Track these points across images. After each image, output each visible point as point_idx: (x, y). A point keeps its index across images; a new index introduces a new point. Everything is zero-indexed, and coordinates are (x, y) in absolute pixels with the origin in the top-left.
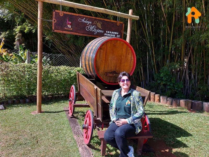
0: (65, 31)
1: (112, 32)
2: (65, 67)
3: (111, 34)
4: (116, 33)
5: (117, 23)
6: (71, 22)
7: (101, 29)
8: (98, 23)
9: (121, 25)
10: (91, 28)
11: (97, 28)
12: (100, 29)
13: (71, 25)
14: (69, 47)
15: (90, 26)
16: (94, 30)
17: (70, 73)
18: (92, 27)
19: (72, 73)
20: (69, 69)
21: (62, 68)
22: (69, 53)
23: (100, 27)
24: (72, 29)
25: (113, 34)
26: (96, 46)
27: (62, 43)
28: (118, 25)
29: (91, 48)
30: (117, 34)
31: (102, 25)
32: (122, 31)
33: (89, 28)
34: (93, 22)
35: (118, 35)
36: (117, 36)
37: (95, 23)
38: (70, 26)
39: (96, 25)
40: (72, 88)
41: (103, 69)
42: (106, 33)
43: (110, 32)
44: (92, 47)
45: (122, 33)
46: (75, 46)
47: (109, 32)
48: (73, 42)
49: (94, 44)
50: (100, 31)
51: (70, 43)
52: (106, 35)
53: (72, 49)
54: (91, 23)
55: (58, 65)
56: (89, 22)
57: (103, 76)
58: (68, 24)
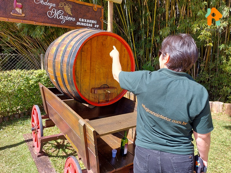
0: (12, 18)
1: (88, 20)
2: (18, 71)
3: (86, 23)
4: (93, 22)
5: (93, 7)
6: (20, 4)
7: (72, 15)
8: (66, 6)
9: (99, 10)
10: (56, 14)
11: (66, 14)
12: (70, 16)
13: (21, 8)
14: (22, 39)
15: (54, 11)
16: (60, 17)
17: (27, 80)
18: (57, 12)
19: (31, 79)
20: (25, 74)
21: (14, 73)
22: (23, 47)
23: (70, 13)
24: (23, 15)
25: (89, 23)
26: (73, 46)
27: (11, 34)
28: (95, 10)
29: (63, 48)
30: (95, 23)
31: (72, 10)
32: (101, 19)
33: (53, 14)
34: (57, 5)
35: (97, 24)
36: (95, 25)
37: (62, 5)
38: (21, 10)
39: (63, 9)
40: (35, 109)
41: (88, 84)
42: (79, 21)
43: (85, 20)
44: (66, 48)
45: (101, 22)
46: (32, 38)
47: (83, 20)
48: (28, 32)
49: (68, 41)
50: (69, 18)
51: (22, 34)
52: (80, 24)
53: (27, 41)
54: (54, 5)
55: (8, 68)
56: (51, 5)
57: (88, 94)
58: (17, 6)
